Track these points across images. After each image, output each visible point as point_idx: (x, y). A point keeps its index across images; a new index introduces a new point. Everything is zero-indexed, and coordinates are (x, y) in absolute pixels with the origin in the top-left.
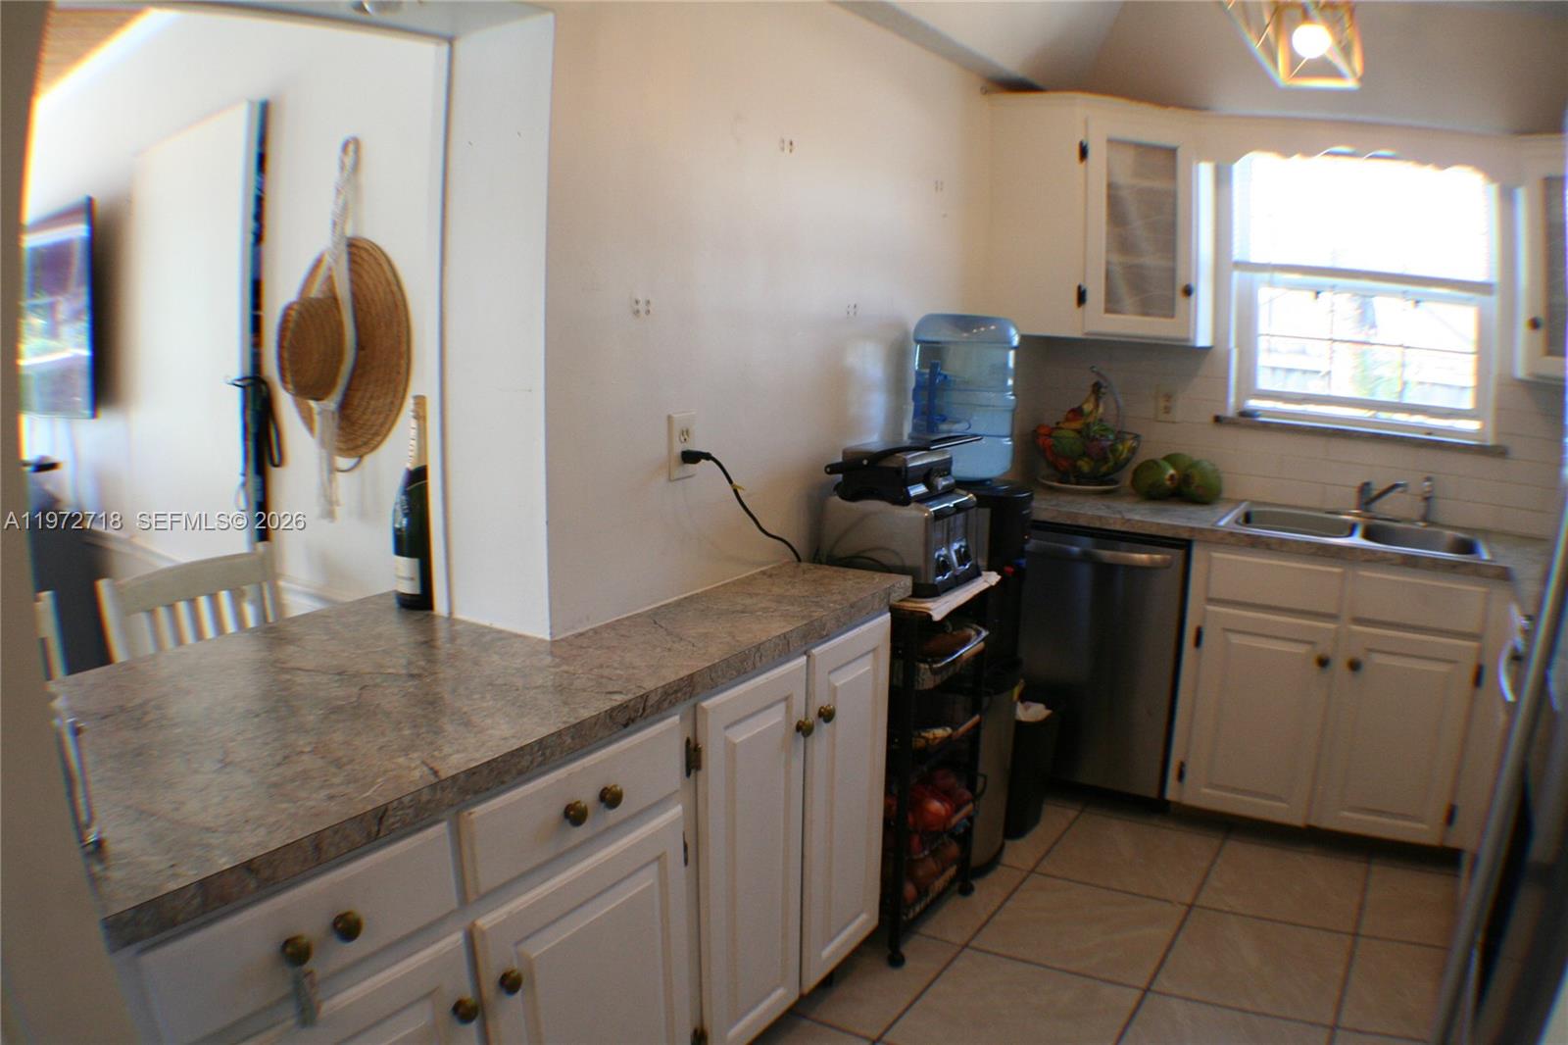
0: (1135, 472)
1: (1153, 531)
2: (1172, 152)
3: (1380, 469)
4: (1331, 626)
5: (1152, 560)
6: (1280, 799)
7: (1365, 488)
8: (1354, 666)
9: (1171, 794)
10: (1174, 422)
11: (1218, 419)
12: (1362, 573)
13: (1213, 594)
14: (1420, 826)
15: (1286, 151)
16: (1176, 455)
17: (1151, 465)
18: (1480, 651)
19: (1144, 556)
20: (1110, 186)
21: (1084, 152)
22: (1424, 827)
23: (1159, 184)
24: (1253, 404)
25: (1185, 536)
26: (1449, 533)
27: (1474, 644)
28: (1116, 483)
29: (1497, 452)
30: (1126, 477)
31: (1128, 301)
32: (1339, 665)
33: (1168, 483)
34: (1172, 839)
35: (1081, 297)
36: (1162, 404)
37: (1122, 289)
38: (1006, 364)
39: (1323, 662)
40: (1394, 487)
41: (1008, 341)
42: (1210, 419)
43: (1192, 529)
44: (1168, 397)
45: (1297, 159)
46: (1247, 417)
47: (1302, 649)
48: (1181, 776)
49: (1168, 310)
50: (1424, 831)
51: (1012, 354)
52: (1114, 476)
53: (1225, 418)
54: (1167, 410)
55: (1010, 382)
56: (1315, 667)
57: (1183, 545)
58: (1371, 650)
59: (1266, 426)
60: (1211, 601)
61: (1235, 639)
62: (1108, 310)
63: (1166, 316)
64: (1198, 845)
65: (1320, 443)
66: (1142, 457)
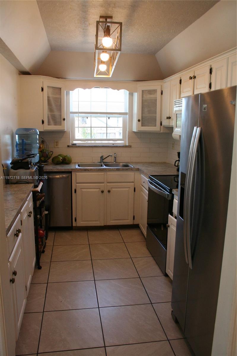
0: (53, 159)
1: (64, 170)
2: (60, 89)
3: (105, 153)
4: (103, 184)
5: (60, 177)
6: (97, 221)
7: (102, 157)
8: (109, 191)
9: (74, 224)
10: (59, 148)
11: (68, 146)
12: (108, 173)
13: (77, 182)
14: (128, 221)
15: (84, 88)
16: (61, 154)
17: (56, 157)
18: (134, 184)
19: (58, 176)
20: (48, 97)
21: (42, 90)
22: (129, 221)
23: (58, 96)
24: (75, 142)
25: (70, 171)
26: (121, 164)
27: (133, 184)
28: (48, 162)
29: (129, 146)
30: (50, 160)
31: (52, 122)
32: (106, 192)
33: (61, 161)
34: (77, 234)
35: (43, 122)
36: (55, 144)
37: (51, 120)
38: (37, 138)
39: (102, 192)
40: (109, 156)
41: (37, 133)
42: (67, 146)
43: (72, 169)
44: (57, 142)
45: (87, 90)
46: (74, 145)
47: (98, 190)
48: (76, 220)
49: (60, 124)
50: (129, 222)
51: (38, 136)
52: (48, 161)
53: (70, 146)
54: (57, 145)
55: (38, 142)
56: (101, 193)
57: (70, 172)
58: (111, 188)
59: (79, 146)
60: (77, 183)
61: (83, 190)
62: (48, 125)
63: (60, 125)
64: (84, 234)
65: (91, 149)
66: (53, 156)
